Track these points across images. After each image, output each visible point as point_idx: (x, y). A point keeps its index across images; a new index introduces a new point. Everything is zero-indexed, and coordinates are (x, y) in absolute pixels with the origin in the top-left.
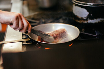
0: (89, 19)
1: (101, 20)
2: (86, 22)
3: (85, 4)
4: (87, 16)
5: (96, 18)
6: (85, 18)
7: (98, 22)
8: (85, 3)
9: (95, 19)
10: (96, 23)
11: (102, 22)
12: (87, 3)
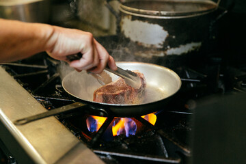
0: (169, 47)
1: (193, 47)
2: (162, 54)
3: (158, 15)
4: (164, 40)
5: (185, 43)
6: (160, 44)
7: (189, 52)
8: (158, 12)
9: (182, 46)
10: (183, 55)
11: (196, 49)
12: (162, 12)
